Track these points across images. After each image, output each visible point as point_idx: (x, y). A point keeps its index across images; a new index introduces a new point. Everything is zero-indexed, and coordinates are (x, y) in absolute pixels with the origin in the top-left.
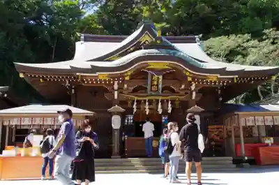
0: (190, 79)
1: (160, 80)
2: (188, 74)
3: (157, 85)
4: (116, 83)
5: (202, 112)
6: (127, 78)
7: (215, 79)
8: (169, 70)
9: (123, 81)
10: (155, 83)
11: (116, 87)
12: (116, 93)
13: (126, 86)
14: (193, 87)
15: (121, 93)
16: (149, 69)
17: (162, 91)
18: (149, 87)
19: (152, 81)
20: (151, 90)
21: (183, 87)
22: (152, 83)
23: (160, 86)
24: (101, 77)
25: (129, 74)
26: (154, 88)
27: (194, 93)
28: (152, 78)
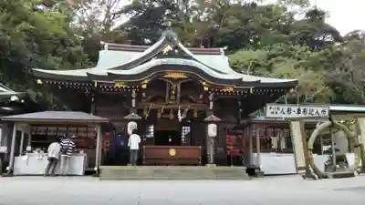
0: (206, 89)
1: (179, 90)
2: (204, 83)
3: (176, 95)
4: (134, 92)
5: (220, 122)
6: (144, 86)
7: (231, 89)
8: (186, 79)
9: (140, 88)
10: (173, 92)
11: (134, 95)
12: (134, 101)
13: (144, 94)
14: (211, 97)
16: (166, 78)
17: (181, 101)
18: (167, 97)
19: (170, 90)
20: (169, 100)
21: (201, 96)
22: (170, 92)
23: (178, 96)
24: (117, 85)
25: (146, 81)
26: (172, 97)
27: (211, 103)
28: (170, 87)
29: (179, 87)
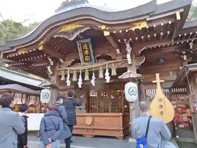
0: (107, 33)
3: (89, 55)
4: (49, 59)
8: (81, 28)
13: (61, 60)
14: (128, 49)
18: (81, 58)
19: (83, 51)
20: (85, 61)
21: (118, 51)
23: (92, 54)
25: (42, 42)
27: (128, 56)
28: (82, 47)
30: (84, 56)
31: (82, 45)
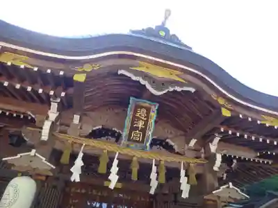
0: (226, 113)
1: (152, 121)
2: (221, 101)
3: (144, 131)
4: (54, 106)
9: (68, 82)
10: (141, 124)
13: (76, 118)
14: (214, 146)
15: (61, 132)
16: (137, 73)
17: (151, 145)
18: (125, 133)
19: (135, 119)
20: (129, 140)
22: (132, 123)
23: (149, 133)
25: (88, 68)
26: (137, 135)
27: (219, 157)
28: (135, 112)
29: (153, 115)
30: (133, 129)
31: (137, 107)
